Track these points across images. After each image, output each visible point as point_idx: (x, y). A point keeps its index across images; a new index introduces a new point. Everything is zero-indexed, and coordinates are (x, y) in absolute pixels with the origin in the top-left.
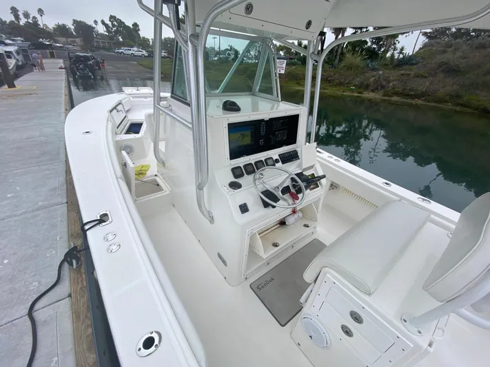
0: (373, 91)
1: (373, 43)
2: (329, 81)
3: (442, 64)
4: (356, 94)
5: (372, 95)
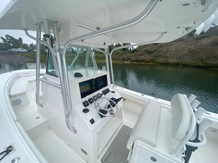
0: (127, 61)
3: (146, 51)
4: (122, 62)
5: (127, 62)
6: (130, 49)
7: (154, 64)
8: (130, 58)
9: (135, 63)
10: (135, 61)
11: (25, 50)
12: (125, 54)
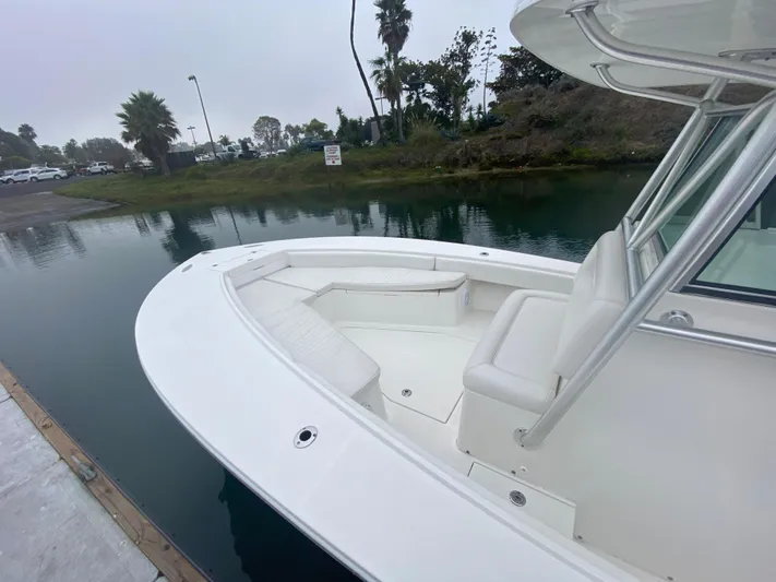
0: (465, 166)
1: (438, 106)
2: (404, 165)
3: (531, 119)
4: (447, 175)
5: (466, 172)
6: (471, 117)
7: (573, 167)
8: (475, 154)
9: (495, 170)
10: (495, 164)
11: (58, 171)
12: (453, 139)
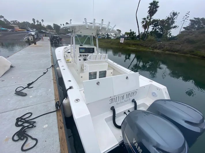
0: (158, 49)
1: (161, 32)
2: (142, 46)
4: (151, 50)
5: (158, 51)
7: (193, 56)
8: (163, 46)
10: (167, 50)
